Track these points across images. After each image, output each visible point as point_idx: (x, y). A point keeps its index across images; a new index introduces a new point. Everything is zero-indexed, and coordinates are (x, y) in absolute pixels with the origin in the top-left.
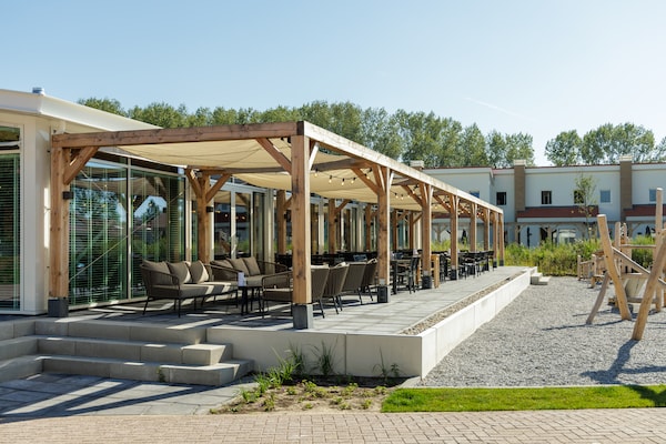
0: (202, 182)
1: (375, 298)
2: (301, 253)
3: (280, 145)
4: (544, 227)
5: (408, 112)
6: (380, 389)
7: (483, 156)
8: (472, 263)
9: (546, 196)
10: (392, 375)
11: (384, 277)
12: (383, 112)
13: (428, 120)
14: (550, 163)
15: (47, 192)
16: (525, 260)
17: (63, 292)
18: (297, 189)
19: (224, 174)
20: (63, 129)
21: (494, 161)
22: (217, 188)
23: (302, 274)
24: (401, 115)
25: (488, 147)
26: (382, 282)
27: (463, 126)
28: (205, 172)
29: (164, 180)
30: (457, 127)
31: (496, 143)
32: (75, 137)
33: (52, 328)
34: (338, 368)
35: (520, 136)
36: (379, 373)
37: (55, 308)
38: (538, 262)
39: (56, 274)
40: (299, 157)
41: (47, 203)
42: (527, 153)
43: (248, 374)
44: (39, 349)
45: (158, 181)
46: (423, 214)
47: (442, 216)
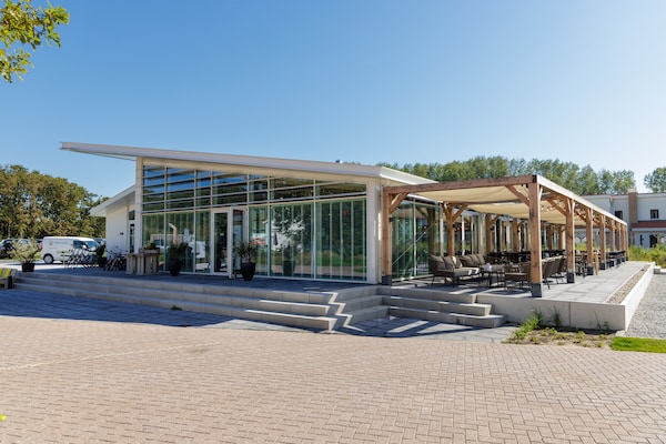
0: (450, 210)
1: (565, 280)
2: (536, 252)
3: (520, 189)
4: (654, 234)
5: (540, 160)
6: (603, 336)
7: (596, 186)
8: (615, 259)
9: (655, 213)
10: (605, 328)
11: (571, 267)
12: (523, 161)
13: (554, 164)
14: (650, 191)
15: (380, 215)
16: (644, 257)
17: (390, 272)
18: (533, 214)
19: (462, 205)
20: (388, 184)
21: (605, 189)
22: (459, 214)
23: (537, 264)
24: (535, 162)
25: (599, 180)
26: (570, 270)
27: (580, 167)
28: (452, 205)
29: (429, 210)
30: (575, 168)
31: (606, 177)
32: (395, 188)
33: (388, 292)
34: (565, 322)
35: (624, 172)
36: (594, 326)
37: (386, 281)
38: (655, 258)
39: (386, 262)
40: (534, 195)
41: (380, 220)
42: (632, 184)
43: (506, 322)
44: (383, 303)
45: (424, 210)
46: (568, 226)
47: (581, 227)
